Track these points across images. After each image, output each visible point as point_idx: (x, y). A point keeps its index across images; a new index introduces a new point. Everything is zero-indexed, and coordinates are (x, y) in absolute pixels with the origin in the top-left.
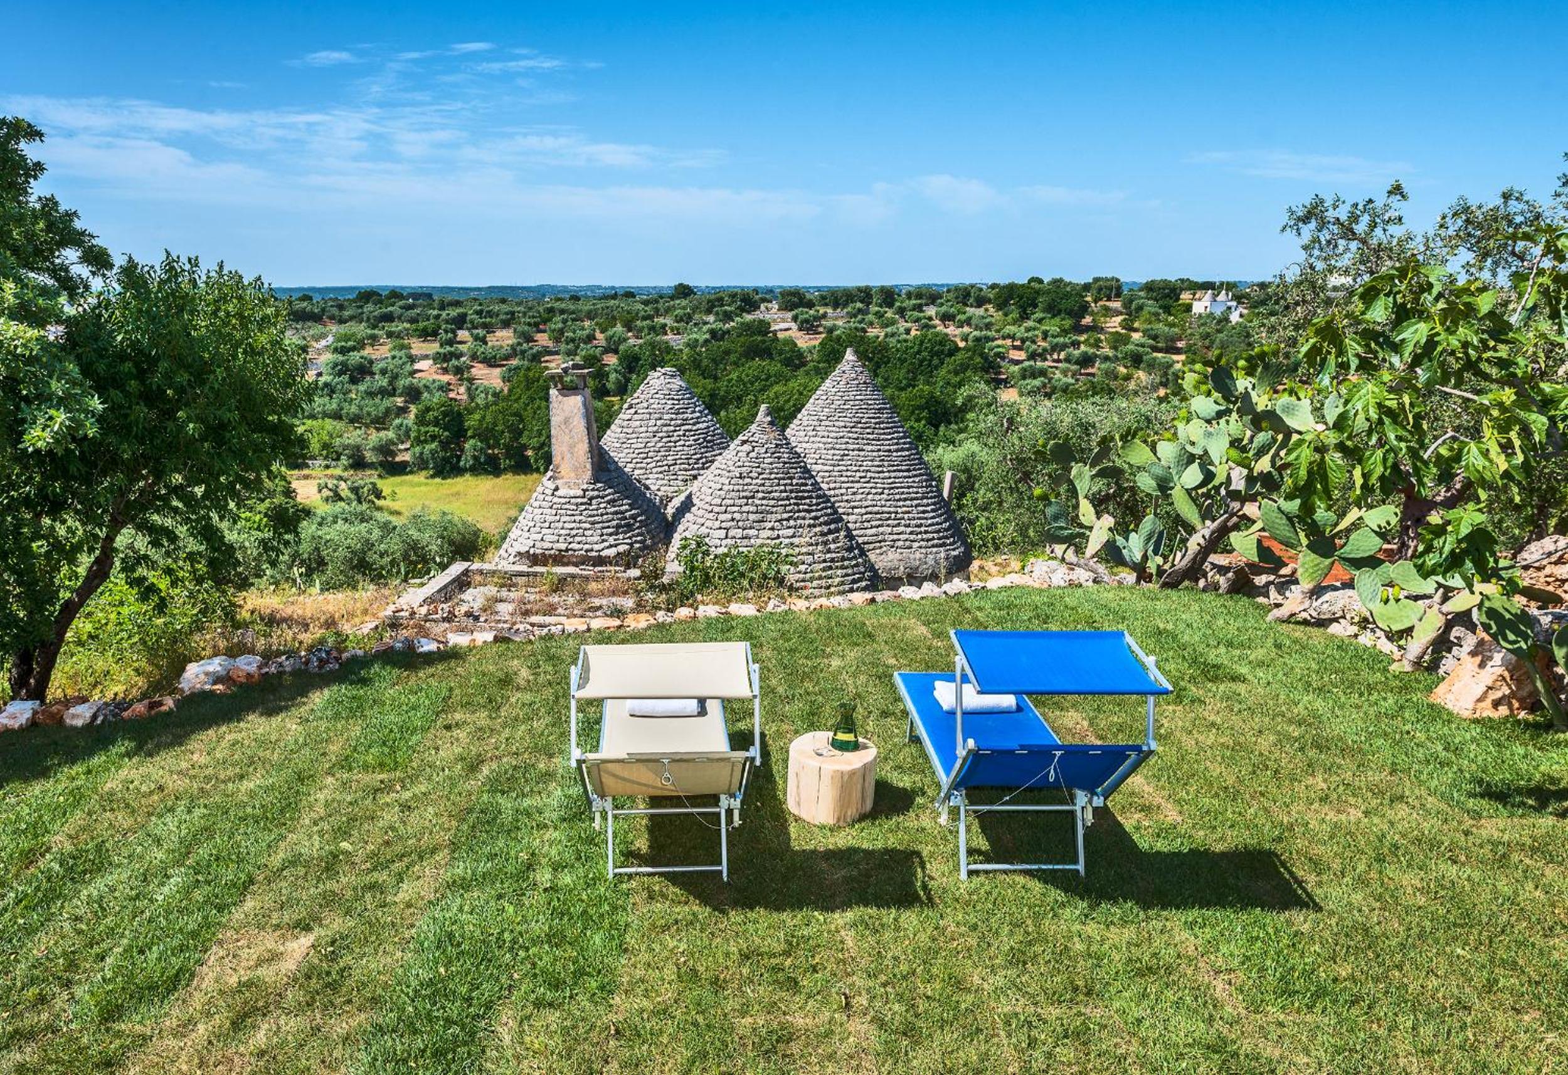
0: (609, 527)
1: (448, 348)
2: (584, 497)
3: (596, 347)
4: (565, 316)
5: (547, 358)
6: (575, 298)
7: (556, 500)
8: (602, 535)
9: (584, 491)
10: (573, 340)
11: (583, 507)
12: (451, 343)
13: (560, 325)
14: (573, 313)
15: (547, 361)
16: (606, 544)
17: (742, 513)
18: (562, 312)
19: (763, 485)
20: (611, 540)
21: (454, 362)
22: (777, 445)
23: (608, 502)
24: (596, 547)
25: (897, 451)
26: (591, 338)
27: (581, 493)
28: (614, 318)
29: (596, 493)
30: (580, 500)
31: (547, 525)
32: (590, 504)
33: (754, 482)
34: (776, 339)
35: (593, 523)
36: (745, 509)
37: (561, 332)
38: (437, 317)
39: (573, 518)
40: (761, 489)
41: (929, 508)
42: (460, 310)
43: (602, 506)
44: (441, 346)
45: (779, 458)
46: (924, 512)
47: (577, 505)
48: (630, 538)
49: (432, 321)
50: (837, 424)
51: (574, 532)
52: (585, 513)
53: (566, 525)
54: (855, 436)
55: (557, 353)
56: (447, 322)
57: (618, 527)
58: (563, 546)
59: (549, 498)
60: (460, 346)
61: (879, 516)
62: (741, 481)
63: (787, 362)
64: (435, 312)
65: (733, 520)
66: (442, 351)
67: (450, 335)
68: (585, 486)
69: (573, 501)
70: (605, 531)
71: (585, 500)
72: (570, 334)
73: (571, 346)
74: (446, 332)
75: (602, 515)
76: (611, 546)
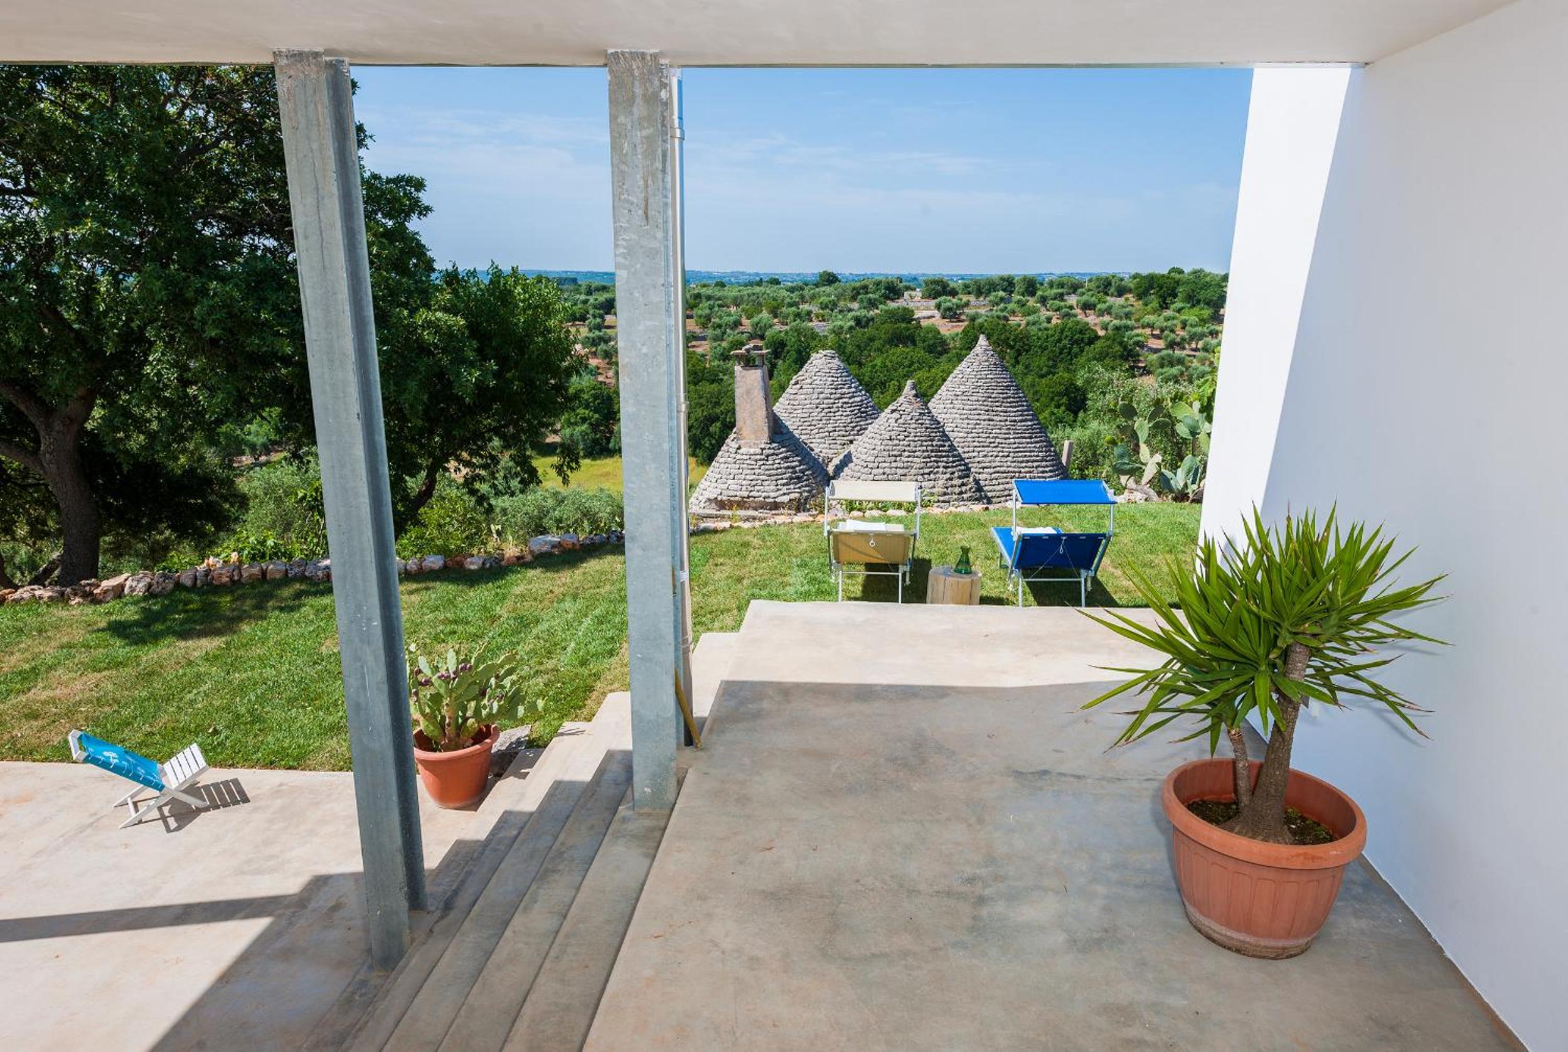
0: (782, 479)
1: (597, 333)
2: (762, 454)
3: (742, 333)
4: (711, 302)
5: (694, 343)
6: (722, 285)
7: (738, 457)
8: (777, 485)
9: (762, 449)
10: (720, 326)
11: (762, 462)
12: (599, 327)
13: (707, 311)
14: (719, 299)
15: (694, 346)
16: (781, 492)
17: (891, 468)
18: (709, 298)
19: (909, 445)
20: (784, 489)
21: (602, 346)
22: (921, 414)
23: (782, 459)
24: (772, 494)
25: (1021, 421)
26: (737, 324)
27: (758, 451)
28: (760, 304)
29: (772, 451)
30: (758, 457)
31: (732, 476)
32: (767, 460)
33: (901, 443)
34: (920, 325)
35: (769, 476)
36: (894, 465)
37: (708, 318)
38: (586, 302)
39: (753, 471)
40: (906, 449)
41: (1047, 469)
42: (608, 295)
43: (777, 461)
44: (590, 330)
45: (922, 424)
46: (1043, 472)
47: (756, 461)
48: (799, 488)
49: (581, 306)
50: (970, 398)
51: (754, 483)
52: (763, 467)
53: (748, 477)
54: (986, 408)
55: (704, 338)
56: (595, 307)
57: (791, 478)
58: (746, 494)
59: (734, 455)
60: (608, 331)
61: (1005, 475)
62: (890, 443)
63: (930, 349)
64: (584, 298)
65: (884, 474)
66: (591, 335)
67: (598, 320)
68: (763, 446)
69: (753, 457)
70: (779, 482)
71: (763, 457)
72: (717, 320)
73: (718, 332)
74: (595, 317)
75: (777, 469)
76: (784, 494)
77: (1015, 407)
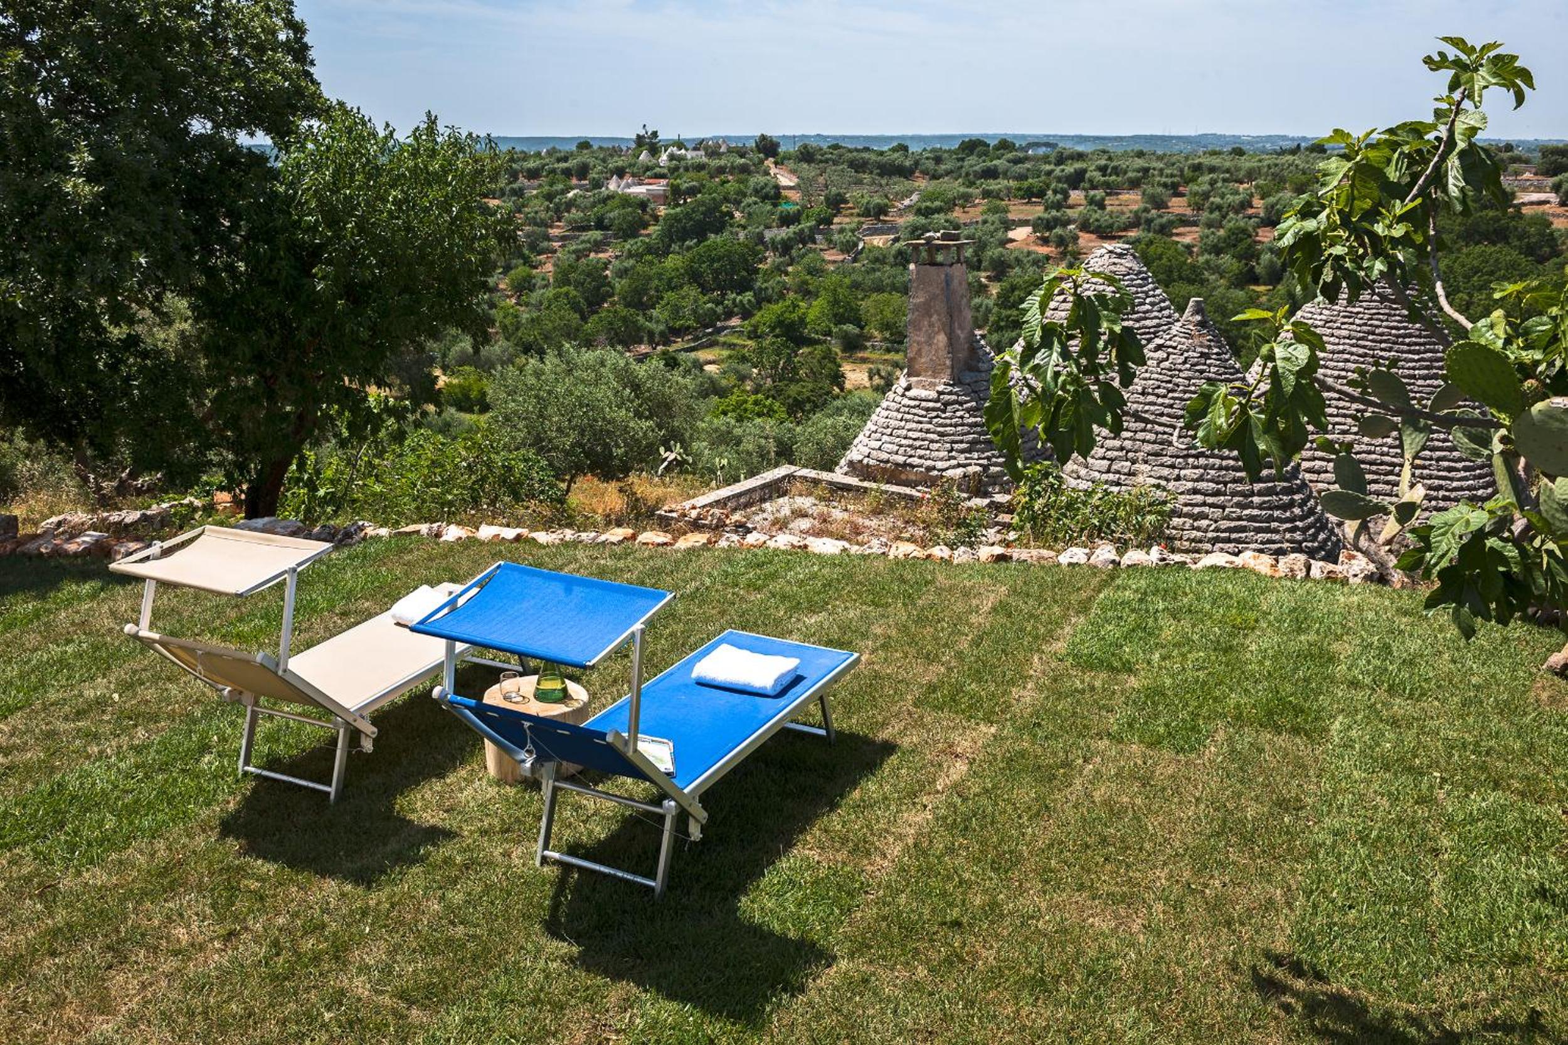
0: (962, 442)
1: (1054, 213)
2: (937, 401)
3: (1250, 217)
4: (1214, 176)
5: (1181, 230)
6: (1239, 152)
7: (906, 401)
8: (952, 450)
9: (940, 393)
10: (1219, 208)
11: (934, 414)
12: (1058, 206)
13: (1206, 187)
14: (1228, 171)
15: (1177, 235)
16: (953, 462)
17: (1135, 440)
18: (1212, 169)
19: (1171, 406)
20: (961, 458)
21: (1058, 231)
22: (1202, 355)
23: (968, 410)
24: (940, 465)
25: (1425, 378)
26: (1247, 204)
27: (935, 395)
28: (1283, 180)
29: (954, 397)
30: (931, 405)
31: (889, 431)
32: (944, 412)
33: (1160, 400)
34: (1519, 215)
35: (941, 434)
36: (1140, 436)
37: (1206, 196)
38: (1049, 173)
39: (921, 426)
40: (1166, 411)
41: (1460, 465)
42: (1078, 165)
43: (958, 414)
44: (1046, 209)
45: (1202, 372)
46: (1450, 469)
47: (927, 410)
48: (988, 458)
49: (1043, 178)
51: (918, 443)
52: (935, 420)
53: (910, 434)
54: (1361, 351)
55: (1195, 224)
56: (1059, 180)
57: (973, 443)
58: (900, 459)
59: (898, 399)
60: (1069, 211)
61: (1374, 468)
62: (1142, 399)
63: (1530, 250)
64: (1048, 167)
65: (1122, 449)
66: (1046, 216)
67: (1059, 196)
68: (941, 388)
69: (924, 404)
70: (956, 446)
71: (938, 405)
72: (1218, 200)
73: (1216, 215)
74: (1055, 192)
75: (956, 426)
76: (959, 465)
77: (1418, 352)
